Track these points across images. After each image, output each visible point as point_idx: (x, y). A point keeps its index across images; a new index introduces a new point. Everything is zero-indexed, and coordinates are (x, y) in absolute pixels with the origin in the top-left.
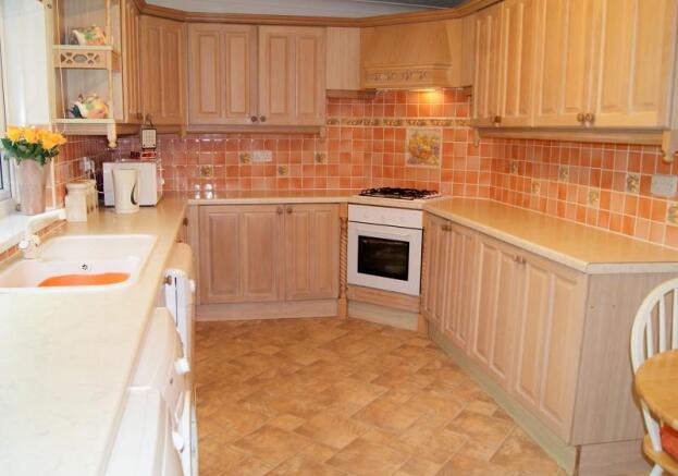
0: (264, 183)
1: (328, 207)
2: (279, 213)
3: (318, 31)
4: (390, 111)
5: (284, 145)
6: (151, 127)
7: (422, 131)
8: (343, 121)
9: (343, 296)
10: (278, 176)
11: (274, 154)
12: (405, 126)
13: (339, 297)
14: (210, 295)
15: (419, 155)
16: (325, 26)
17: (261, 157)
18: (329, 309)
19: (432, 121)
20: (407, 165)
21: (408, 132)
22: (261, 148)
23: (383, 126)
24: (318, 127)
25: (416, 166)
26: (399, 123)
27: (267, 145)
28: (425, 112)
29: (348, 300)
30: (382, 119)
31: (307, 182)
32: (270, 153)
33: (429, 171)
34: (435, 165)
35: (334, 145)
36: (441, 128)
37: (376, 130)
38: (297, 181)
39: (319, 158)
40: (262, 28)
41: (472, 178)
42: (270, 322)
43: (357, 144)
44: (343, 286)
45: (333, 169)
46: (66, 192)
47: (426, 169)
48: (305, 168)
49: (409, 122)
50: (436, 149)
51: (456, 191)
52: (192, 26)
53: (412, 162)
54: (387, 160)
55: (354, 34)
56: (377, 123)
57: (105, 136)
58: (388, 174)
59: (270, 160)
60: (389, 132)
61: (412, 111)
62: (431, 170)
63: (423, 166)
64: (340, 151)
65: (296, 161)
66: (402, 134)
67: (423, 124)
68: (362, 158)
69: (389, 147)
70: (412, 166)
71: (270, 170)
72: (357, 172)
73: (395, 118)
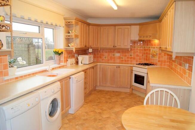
0: (118, 61)
1: (128, 67)
2: (117, 67)
3: (128, 27)
4: (147, 45)
5: (123, 52)
6: (91, 48)
7: (154, 50)
8: (137, 47)
9: (131, 88)
10: (121, 59)
11: (120, 54)
12: (151, 48)
13: (130, 88)
14: (101, 84)
15: (154, 56)
16: (131, 25)
17: (118, 55)
18: (128, 90)
19: (156, 47)
20: (151, 58)
21: (151, 50)
22: (118, 53)
23: (146, 48)
24: (129, 48)
25: (153, 58)
26: (149, 48)
27: (119, 52)
28: (155, 45)
29: (132, 89)
30: (146, 46)
31: (128, 61)
32: (119, 54)
33: (155, 60)
34: (157, 58)
35: (134, 53)
36: (158, 49)
37: (145, 49)
38: (125, 61)
39: (131, 55)
40: (116, 27)
41: (165, 62)
42: (113, 92)
43: (140, 53)
44: (131, 86)
45: (134, 58)
46: (67, 61)
47: (154, 59)
48: (128, 58)
49: (151, 47)
50: (157, 54)
51: (161, 65)
52: (101, 27)
53: (152, 57)
54: (147, 57)
55: (138, 27)
56: (145, 47)
57: (73, 50)
58: (147, 60)
59: (119, 55)
60: (147, 50)
61: (152, 45)
62: (156, 59)
63: (154, 58)
64: (136, 54)
65: (126, 56)
66: (150, 50)
67: (154, 48)
68: (141, 56)
69: (147, 53)
70: (152, 58)
71: (120, 58)
72: (140, 59)
73: (148, 46)
